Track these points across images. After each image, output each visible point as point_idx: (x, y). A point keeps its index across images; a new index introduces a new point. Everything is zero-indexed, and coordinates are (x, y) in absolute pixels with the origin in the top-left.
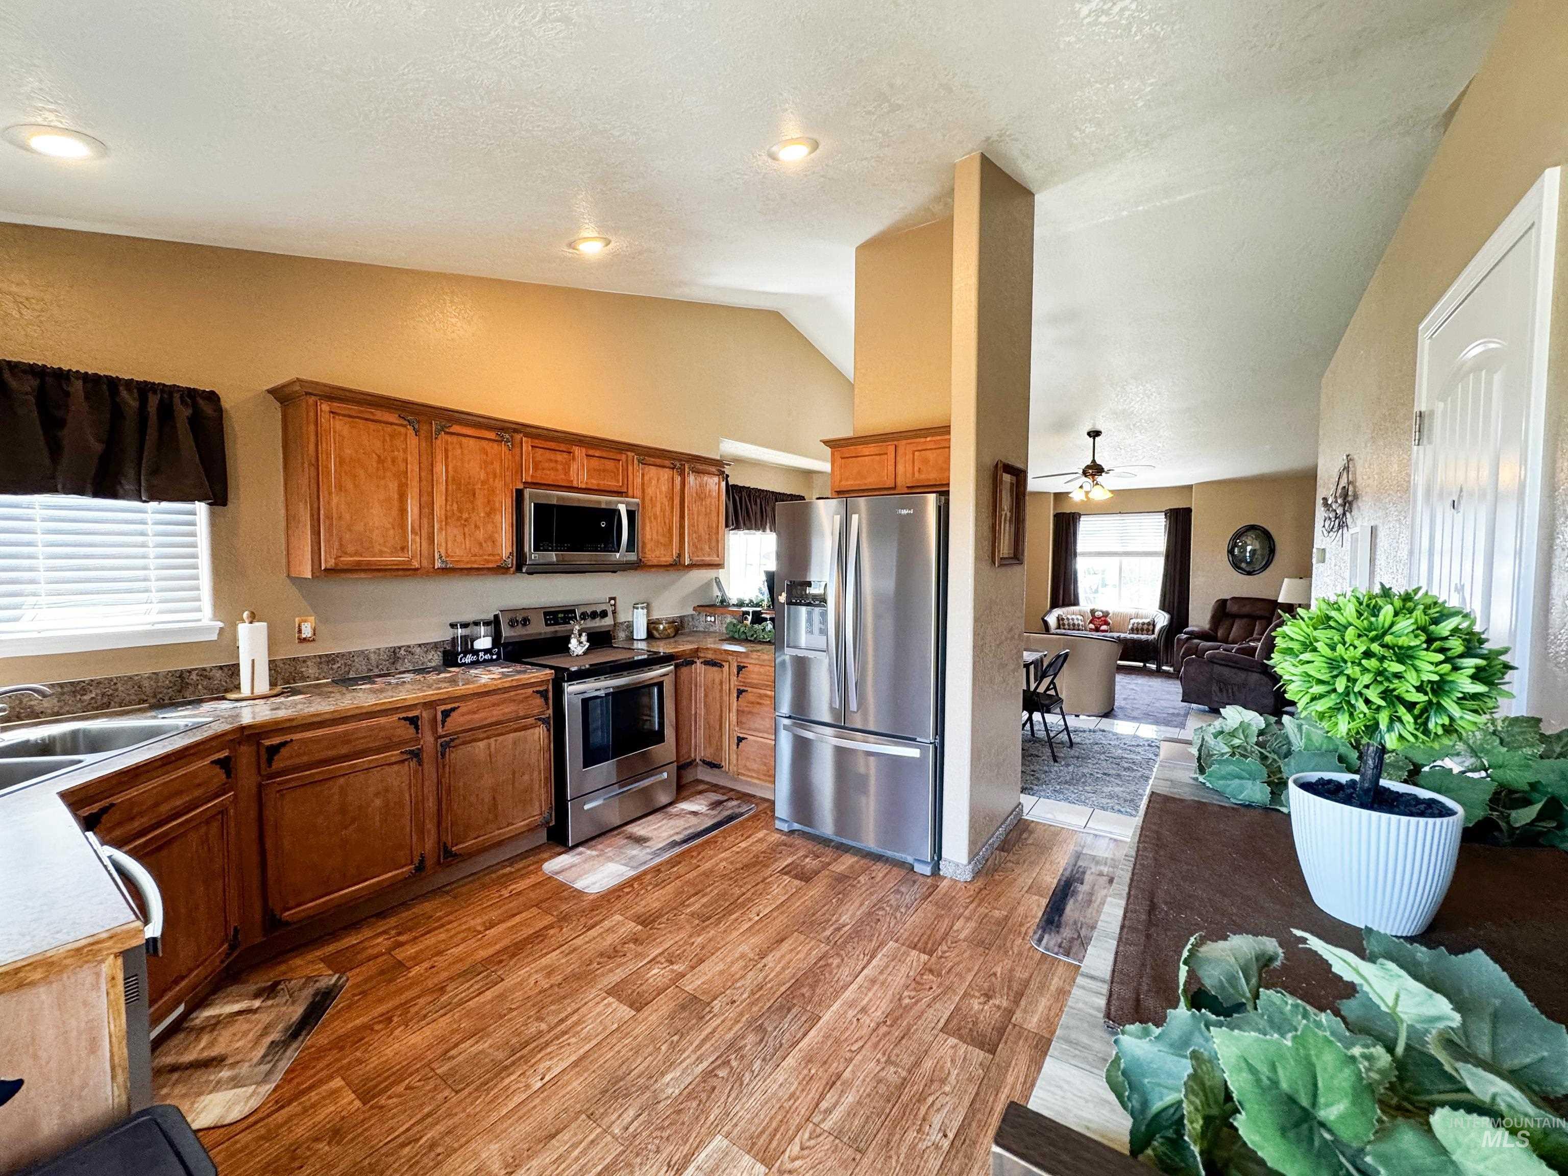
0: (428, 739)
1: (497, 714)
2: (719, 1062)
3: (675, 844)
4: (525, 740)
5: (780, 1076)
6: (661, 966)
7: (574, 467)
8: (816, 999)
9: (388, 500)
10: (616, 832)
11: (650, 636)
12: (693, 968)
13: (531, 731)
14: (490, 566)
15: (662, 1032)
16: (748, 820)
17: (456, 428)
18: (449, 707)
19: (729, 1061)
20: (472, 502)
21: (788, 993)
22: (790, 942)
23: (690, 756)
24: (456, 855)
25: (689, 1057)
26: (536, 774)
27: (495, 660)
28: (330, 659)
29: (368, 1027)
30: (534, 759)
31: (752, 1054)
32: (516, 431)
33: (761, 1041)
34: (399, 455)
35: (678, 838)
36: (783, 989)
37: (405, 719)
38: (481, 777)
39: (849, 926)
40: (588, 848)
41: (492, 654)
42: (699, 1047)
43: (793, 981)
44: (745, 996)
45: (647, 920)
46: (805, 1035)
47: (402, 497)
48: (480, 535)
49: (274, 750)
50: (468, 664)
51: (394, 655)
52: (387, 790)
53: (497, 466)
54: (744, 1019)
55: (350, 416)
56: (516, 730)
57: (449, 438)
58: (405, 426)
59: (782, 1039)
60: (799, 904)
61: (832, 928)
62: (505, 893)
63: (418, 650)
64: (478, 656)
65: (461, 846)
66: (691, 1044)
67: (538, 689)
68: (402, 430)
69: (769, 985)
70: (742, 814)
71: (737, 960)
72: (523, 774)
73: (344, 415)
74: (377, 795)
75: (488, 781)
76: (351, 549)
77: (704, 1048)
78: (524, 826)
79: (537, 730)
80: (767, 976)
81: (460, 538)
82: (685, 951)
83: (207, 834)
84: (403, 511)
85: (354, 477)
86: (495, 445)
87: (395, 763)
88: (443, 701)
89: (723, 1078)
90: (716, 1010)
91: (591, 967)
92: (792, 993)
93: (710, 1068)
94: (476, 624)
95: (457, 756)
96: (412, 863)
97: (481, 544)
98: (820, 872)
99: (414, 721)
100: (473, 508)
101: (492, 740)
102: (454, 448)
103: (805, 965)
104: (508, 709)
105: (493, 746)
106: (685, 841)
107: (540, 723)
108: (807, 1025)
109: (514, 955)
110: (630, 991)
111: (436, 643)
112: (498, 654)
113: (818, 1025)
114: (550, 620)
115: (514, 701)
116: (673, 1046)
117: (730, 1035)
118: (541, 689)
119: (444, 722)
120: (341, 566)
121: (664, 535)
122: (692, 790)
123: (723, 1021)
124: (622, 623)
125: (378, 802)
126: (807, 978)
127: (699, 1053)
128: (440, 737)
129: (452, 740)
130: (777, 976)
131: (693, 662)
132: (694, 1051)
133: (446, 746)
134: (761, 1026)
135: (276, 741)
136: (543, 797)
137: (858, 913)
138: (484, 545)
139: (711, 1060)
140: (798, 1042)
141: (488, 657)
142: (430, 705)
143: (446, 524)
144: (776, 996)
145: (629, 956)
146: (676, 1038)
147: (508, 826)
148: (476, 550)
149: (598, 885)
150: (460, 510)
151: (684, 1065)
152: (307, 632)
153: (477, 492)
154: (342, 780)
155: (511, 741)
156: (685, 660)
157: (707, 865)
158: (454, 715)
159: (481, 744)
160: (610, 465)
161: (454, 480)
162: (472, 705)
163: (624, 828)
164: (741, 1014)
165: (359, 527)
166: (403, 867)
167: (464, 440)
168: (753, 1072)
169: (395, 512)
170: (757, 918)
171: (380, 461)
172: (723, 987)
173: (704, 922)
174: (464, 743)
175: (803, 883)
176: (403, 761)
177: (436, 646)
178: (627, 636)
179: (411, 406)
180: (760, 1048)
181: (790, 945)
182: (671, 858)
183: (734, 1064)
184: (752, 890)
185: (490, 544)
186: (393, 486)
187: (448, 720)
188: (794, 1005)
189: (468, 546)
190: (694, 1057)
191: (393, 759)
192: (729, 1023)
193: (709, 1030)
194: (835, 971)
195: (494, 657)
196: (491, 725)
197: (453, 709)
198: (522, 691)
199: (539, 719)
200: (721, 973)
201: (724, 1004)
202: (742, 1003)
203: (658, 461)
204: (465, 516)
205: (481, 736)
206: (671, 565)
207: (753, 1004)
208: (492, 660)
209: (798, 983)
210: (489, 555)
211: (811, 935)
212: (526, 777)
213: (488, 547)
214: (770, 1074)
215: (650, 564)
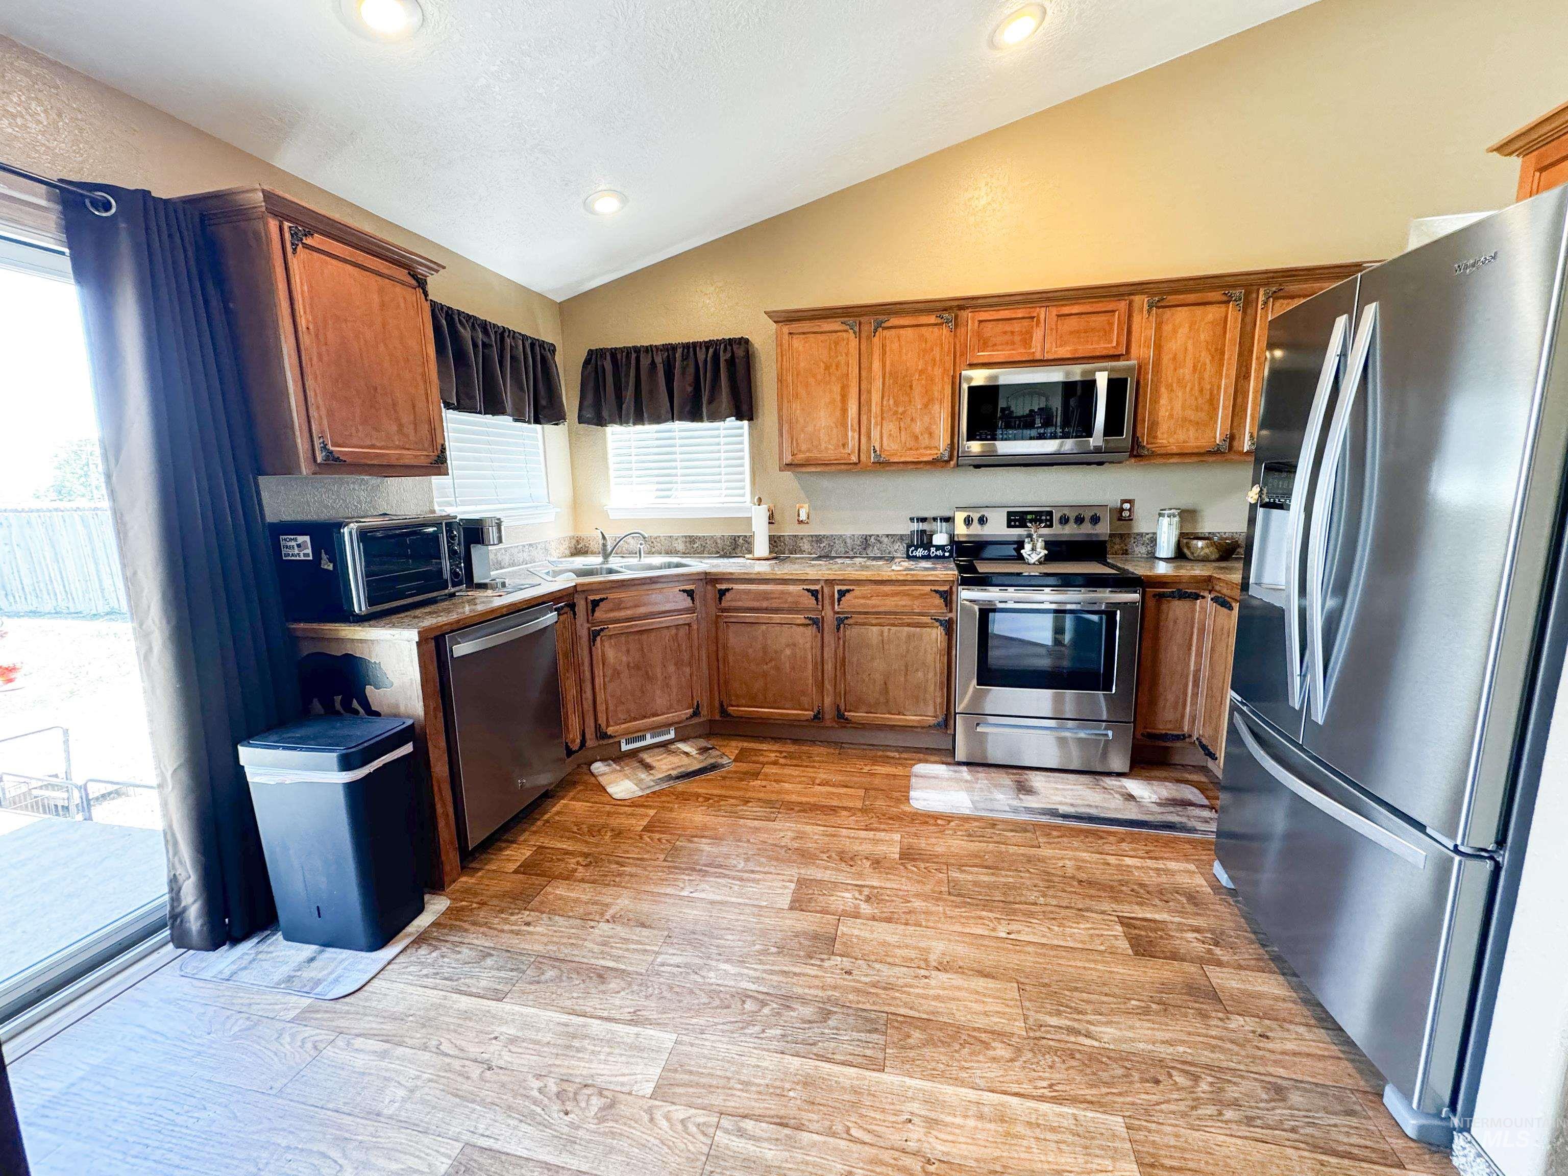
0: (828, 613)
1: (890, 604)
2: (761, 997)
3: (1054, 813)
4: (921, 638)
5: (770, 1061)
6: (857, 895)
7: (1038, 334)
8: (912, 1054)
9: (833, 401)
10: (1015, 771)
11: (1180, 555)
12: (874, 919)
13: (928, 630)
14: (925, 459)
15: (776, 937)
16: (1190, 842)
17: (894, 321)
18: (844, 588)
19: (767, 1004)
20: (908, 395)
21: (899, 1019)
22: (990, 985)
23: (1182, 728)
24: (847, 719)
25: (755, 970)
26: (931, 675)
27: (947, 557)
28: (818, 539)
29: (698, 795)
30: (930, 658)
31: (786, 1022)
32: (961, 308)
33: (810, 1022)
34: (842, 359)
35: (1062, 809)
36: (902, 1011)
37: (808, 590)
38: (873, 659)
39: (1096, 1044)
40: (970, 771)
41: (944, 551)
42: (772, 972)
43: (925, 1016)
44: (863, 979)
45: (908, 855)
46: (843, 1063)
47: (844, 398)
48: (918, 427)
49: (723, 593)
50: (919, 558)
51: (866, 542)
52: (795, 645)
53: (937, 352)
54: (830, 993)
55: (804, 333)
56: (909, 625)
57: (887, 333)
58: (846, 331)
59: (823, 1042)
60: (1079, 964)
61: (1069, 1023)
62: (866, 769)
63: (885, 540)
64: (929, 551)
65: (852, 714)
66: (773, 965)
67: (936, 588)
68: (845, 335)
69: (897, 994)
70: (1193, 830)
71: (915, 948)
72: (917, 670)
73: (800, 334)
74: (788, 646)
75: (879, 665)
76: (804, 447)
77: (771, 977)
78: (914, 720)
79: (935, 630)
80: (911, 986)
81: (895, 431)
82: (893, 901)
83: (676, 634)
84: (844, 411)
85: (807, 385)
86: (936, 329)
87: (799, 625)
88: (842, 582)
89: (744, 1008)
90: (826, 964)
91: (822, 855)
92: (901, 1022)
93: (751, 993)
94: (935, 519)
95: (852, 633)
96: (812, 710)
97: (917, 438)
98: (1183, 960)
99: (814, 593)
100: (910, 401)
101: (886, 629)
102: (892, 342)
103: (961, 1017)
104: (902, 603)
105: (886, 634)
106: (1065, 816)
107: (937, 624)
108: (860, 1060)
109: (804, 811)
110: (810, 892)
111: (901, 536)
112: (951, 551)
113: (867, 1073)
114: (1015, 521)
115: (909, 595)
116: (765, 952)
117: (800, 991)
118: (942, 589)
119: (839, 600)
120: (796, 462)
121: (1197, 409)
122: (1178, 775)
123: (816, 977)
124: (1141, 535)
125: (788, 652)
126: (941, 1030)
127: (764, 975)
128: (838, 613)
129: (847, 618)
130: (918, 996)
131: (1197, 597)
132: (765, 971)
133: (841, 622)
134: (830, 1012)
135: (724, 587)
136: (938, 700)
137: (1141, 1046)
138: (920, 438)
139: (761, 989)
140: (829, 1060)
141: (940, 553)
142: (830, 582)
143: (882, 419)
144: (886, 1009)
145: (853, 870)
146: (773, 950)
147: (899, 714)
148: (911, 443)
149: (925, 803)
150: (896, 404)
151: (746, 971)
152: (803, 517)
153: (914, 383)
154: (764, 627)
155: (905, 634)
156: (1179, 590)
157: (1046, 852)
158: (848, 596)
159: (875, 629)
160: (1097, 321)
161: (891, 374)
162: (867, 589)
163: (1027, 772)
164: (835, 988)
165: (810, 429)
166: (806, 710)
167: (902, 331)
168: (763, 1031)
169: (838, 413)
170: (1004, 935)
171: (827, 368)
172: (863, 955)
173: (950, 894)
174: (856, 624)
175: (1130, 952)
176: (807, 625)
177: (901, 538)
178: (1148, 553)
179: (850, 310)
180: (797, 1025)
181: (986, 988)
182: (1025, 822)
183: (766, 1010)
184: (1053, 909)
185: (926, 436)
186: (837, 389)
187: (843, 599)
188: (885, 1034)
189: (903, 440)
190: (758, 974)
191: (799, 622)
192: (817, 982)
193: (797, 970)
194: (981, 1058)
195: (947, 554)
196: (886, 613)
197: (848, 591)
198: (921, 587)
199: (937, 620)
200: (884, 944)
201: (839, 967)
202: (854, 980)
203: (1192, 298)
204: (901, 410)
205: (874, 622)
206: (1209, 453)
207: (857, 991)
208: (944, 557)
209: (924, 1024)
210: (926, 448)
211: (1027, 1004)
212: (920, 674)
213: (925, 440)
214: (768, 1050)
215: (1162, 451)
